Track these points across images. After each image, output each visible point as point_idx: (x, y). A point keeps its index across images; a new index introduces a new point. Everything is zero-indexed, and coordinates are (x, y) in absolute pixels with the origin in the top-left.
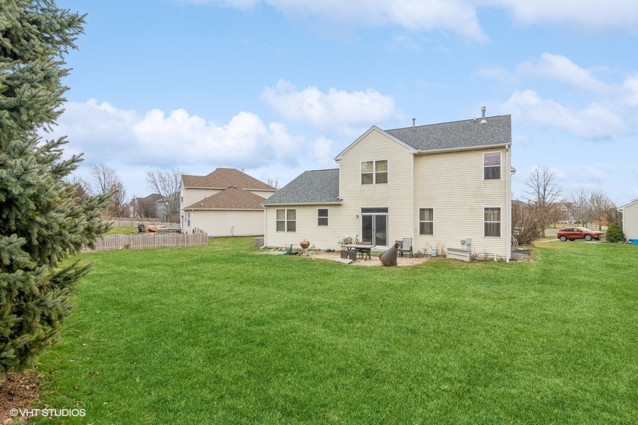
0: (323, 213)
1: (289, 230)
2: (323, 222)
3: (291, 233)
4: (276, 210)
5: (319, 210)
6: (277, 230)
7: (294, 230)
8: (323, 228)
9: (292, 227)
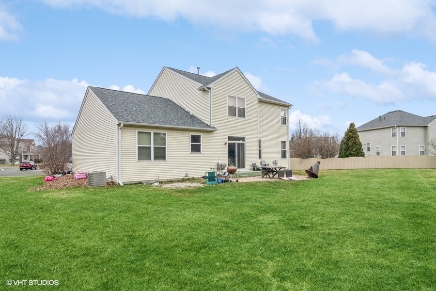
0: (196, 139)
1: (156, 158)
2: (196, 148)
3: (160, 163)
4: (137, 131)
5: (191, 135)
6: (139, 159)
7: (163, 157)
8: (196, 154)
9: (161, 154)
